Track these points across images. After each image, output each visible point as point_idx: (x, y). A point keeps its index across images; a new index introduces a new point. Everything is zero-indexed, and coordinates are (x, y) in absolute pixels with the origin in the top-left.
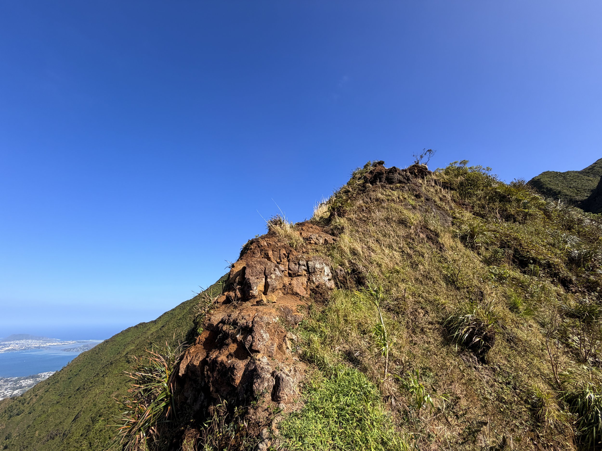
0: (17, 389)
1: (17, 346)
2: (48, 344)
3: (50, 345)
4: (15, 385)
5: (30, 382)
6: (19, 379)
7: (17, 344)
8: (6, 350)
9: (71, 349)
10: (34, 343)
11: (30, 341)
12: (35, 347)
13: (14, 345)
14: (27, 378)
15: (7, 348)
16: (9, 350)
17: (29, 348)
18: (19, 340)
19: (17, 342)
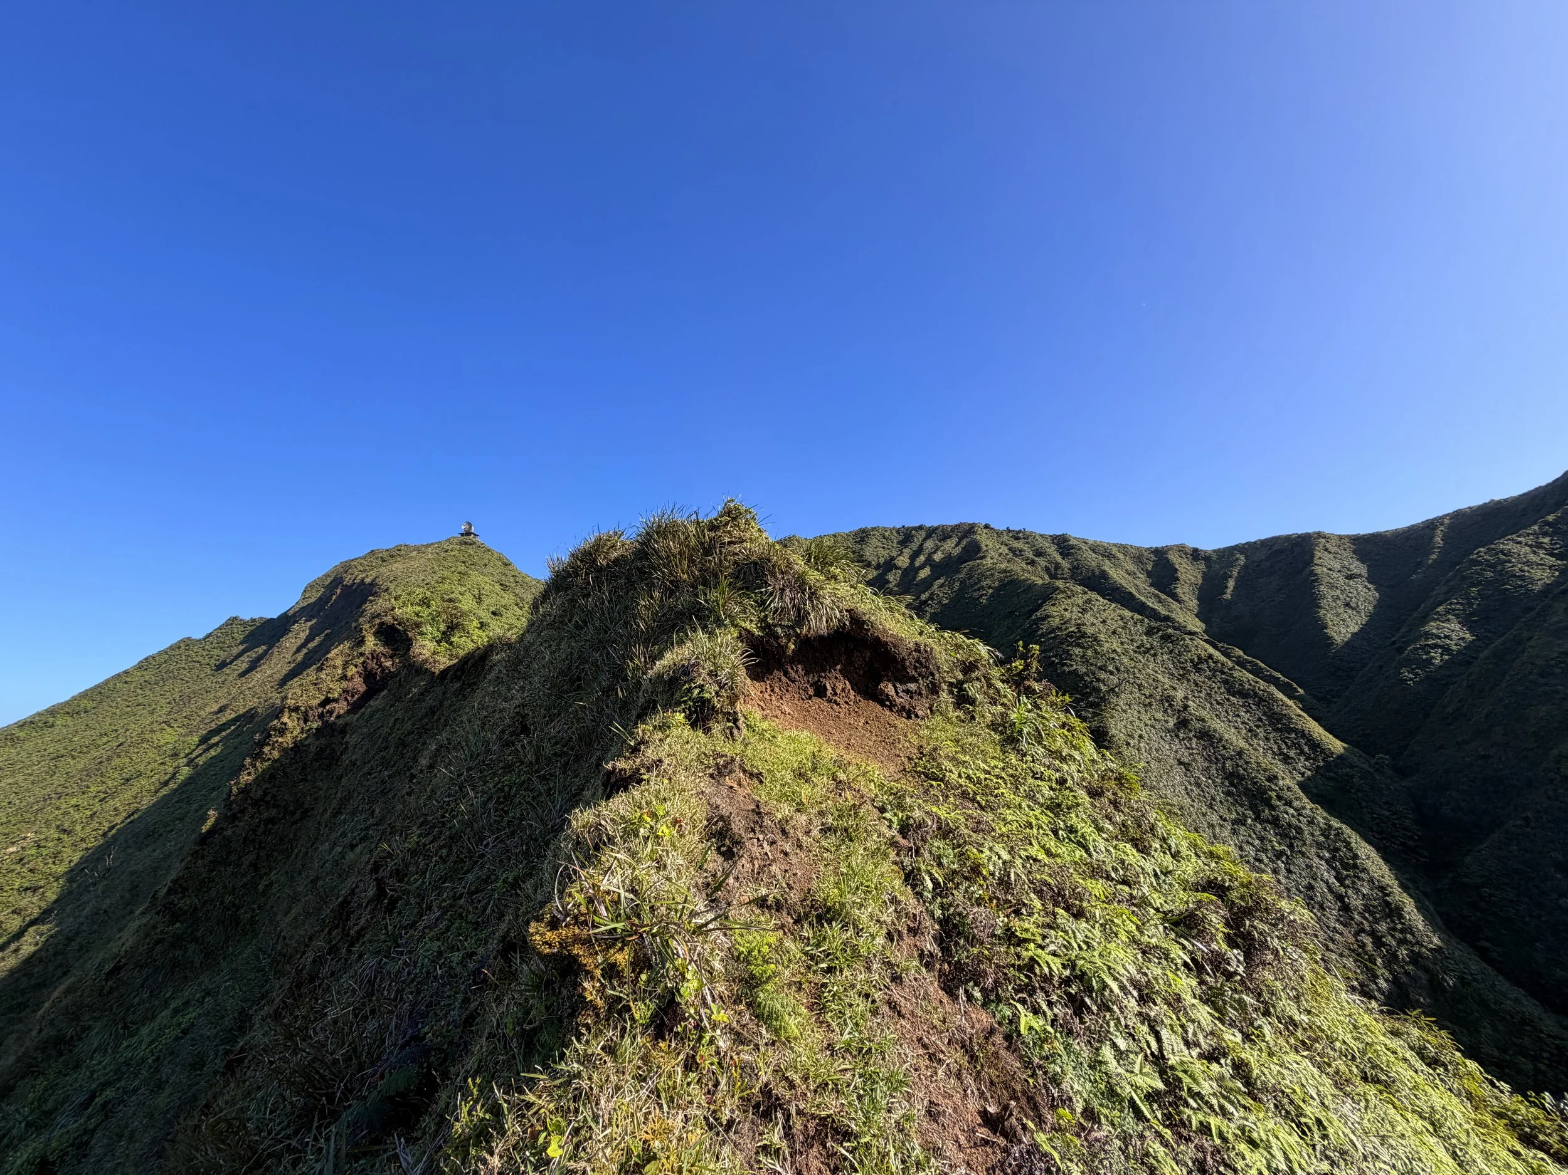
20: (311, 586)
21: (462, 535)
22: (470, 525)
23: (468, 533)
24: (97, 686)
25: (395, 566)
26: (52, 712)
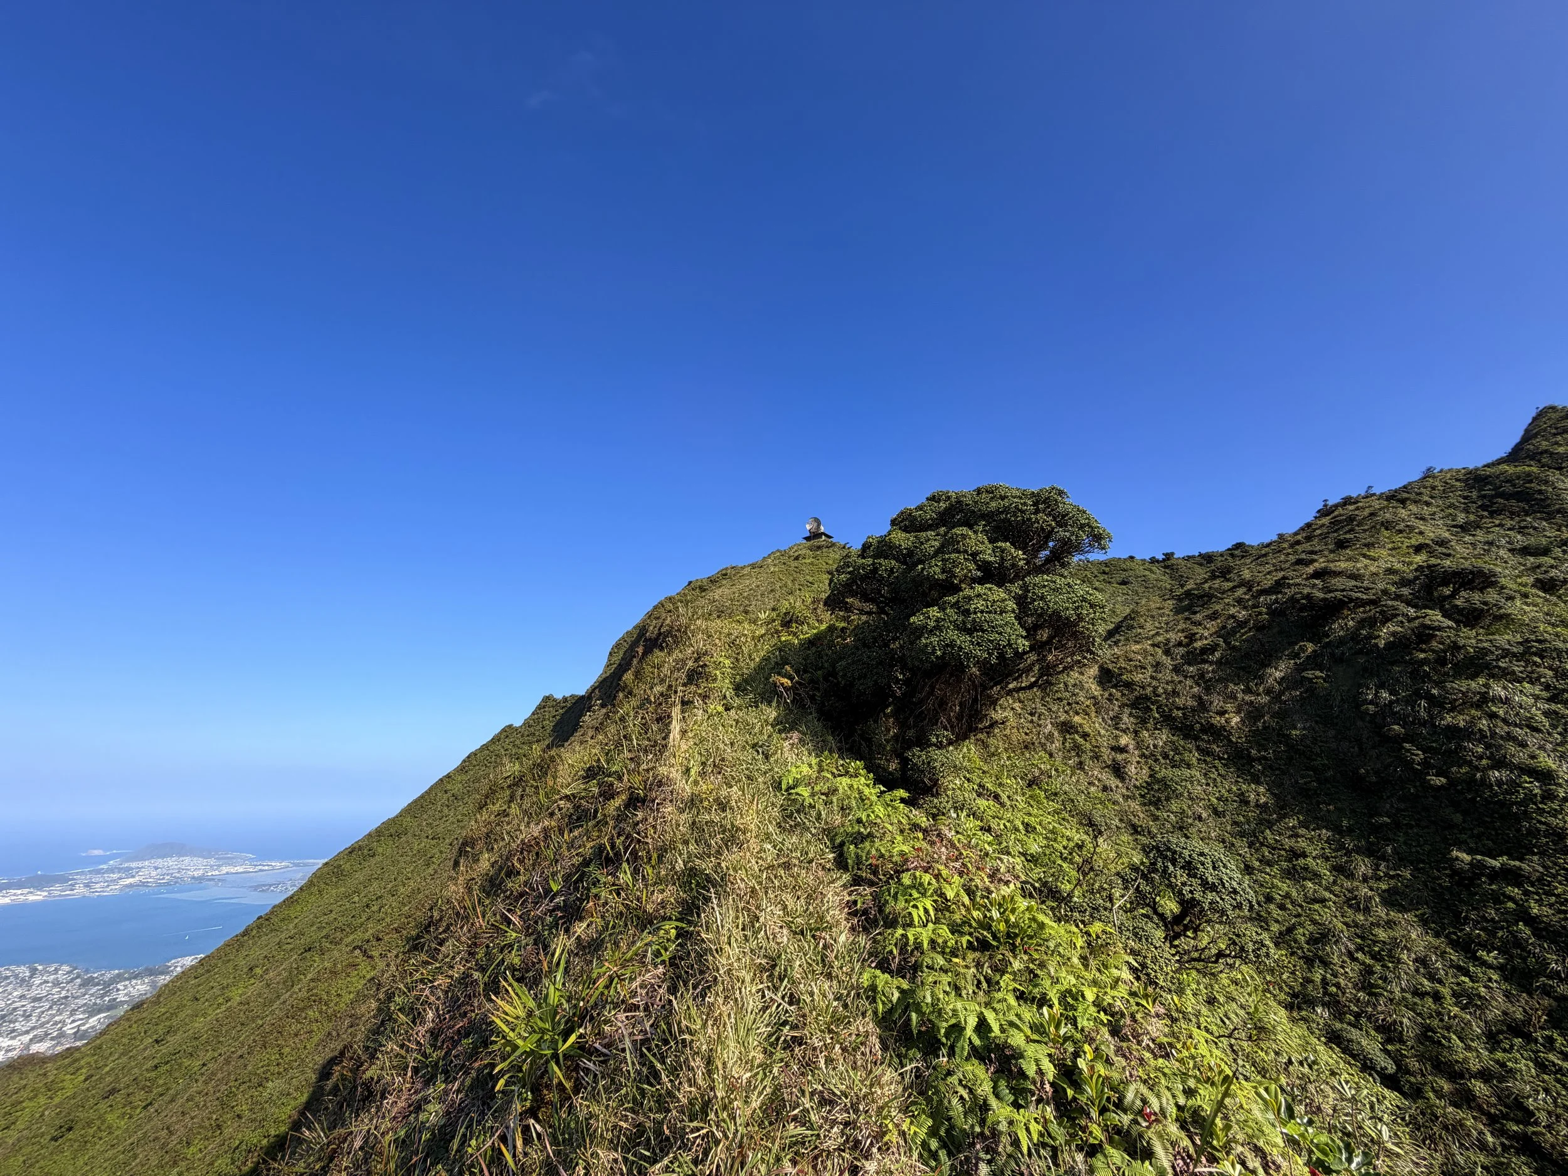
0: (100, 1011)
1: (154, 873)
2: (225, 870)
3: (227, 873)
4: (102, 996)
5: (140, 988)
6: (119, 978)
7: (156, 868)
8: (127, 886)
9: (270, 886)
10: (194, 866)
11: (187, 859)
12: (193, 878)
13: (149, 872)
14: (135, 978)
15: (131, 880)
16: (131, 886)
17: (176, 881)
18: (163, 857)
19: (159, 862)
20: (618, 646)
21: (807, 539)
22: (818, 522)
23: (815, 535)
24: (422, 797)
25: (719, 591)
26: (379, 834)
